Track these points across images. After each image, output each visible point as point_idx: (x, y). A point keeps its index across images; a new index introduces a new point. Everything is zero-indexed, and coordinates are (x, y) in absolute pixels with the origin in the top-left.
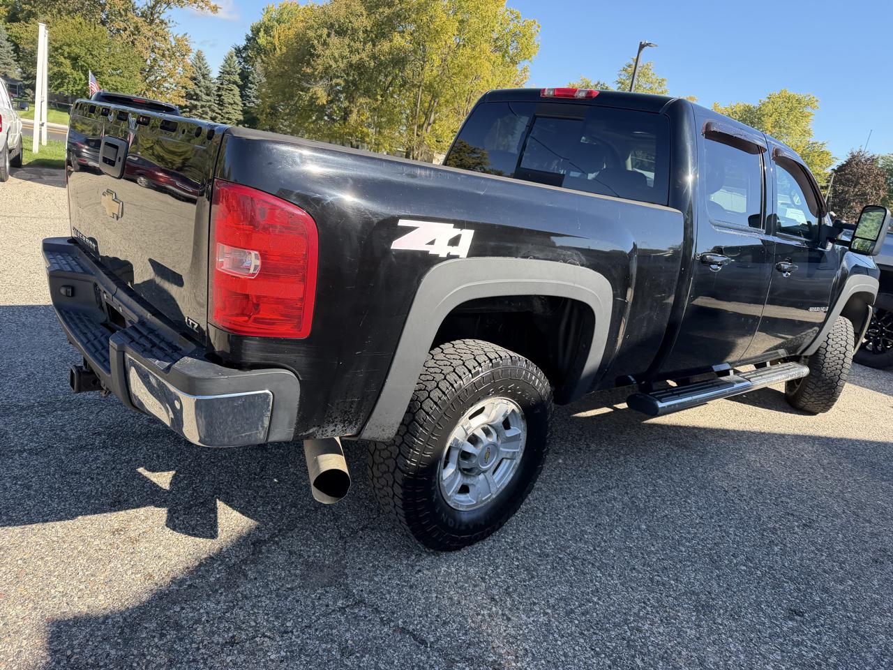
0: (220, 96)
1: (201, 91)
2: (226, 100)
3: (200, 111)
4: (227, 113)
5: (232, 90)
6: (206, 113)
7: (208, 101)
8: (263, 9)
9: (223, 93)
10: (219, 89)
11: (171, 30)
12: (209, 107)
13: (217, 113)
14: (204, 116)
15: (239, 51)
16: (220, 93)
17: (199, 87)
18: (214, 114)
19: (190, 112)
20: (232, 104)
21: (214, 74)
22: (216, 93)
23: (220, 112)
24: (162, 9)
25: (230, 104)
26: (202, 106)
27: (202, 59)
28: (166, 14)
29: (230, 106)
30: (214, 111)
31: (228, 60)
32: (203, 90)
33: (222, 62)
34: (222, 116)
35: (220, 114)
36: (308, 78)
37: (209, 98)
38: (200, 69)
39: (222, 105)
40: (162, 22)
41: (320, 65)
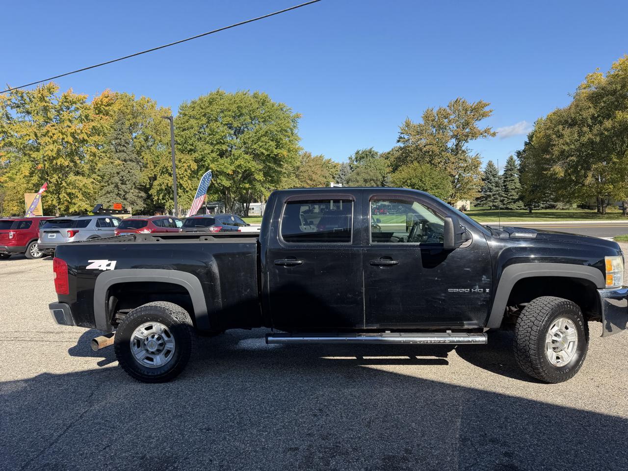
0: (505, 186)
1: (492, 186)
2: (510, 187)
3: (492, 198)
4: (511, 195)
5: (513, 180)
6: (497, 199)
7: (498, 191)
8: (535, 123)
9: (508, 183)
10: (505, 181)
11: (469, 154)
12: (499, 194)
13: (504, 197)
14: (495, 201)
15: (519, 154)
16: (505, 184)
17: (491, 183)
18: (502, 198)
19: (486, 200)
20: (514, 189)
21: (501, 173)
22: (503, 184)
23: (506, 196)
24: (462, 144)
25: (512, 189)
26: (494, 195)
27: (492, 166)
28: (465, 146)
29: (513, 191)
30: (502, 196)
31: (510, 161)
32: (494, 184)
33: (505, 164)
34: (508, 198)
35: (506, 197)
36: (548, 161)
37: (497, 188)
38: (491, 172)
39: (507, 191)
40: (463, 152)
41: (556, 151)
